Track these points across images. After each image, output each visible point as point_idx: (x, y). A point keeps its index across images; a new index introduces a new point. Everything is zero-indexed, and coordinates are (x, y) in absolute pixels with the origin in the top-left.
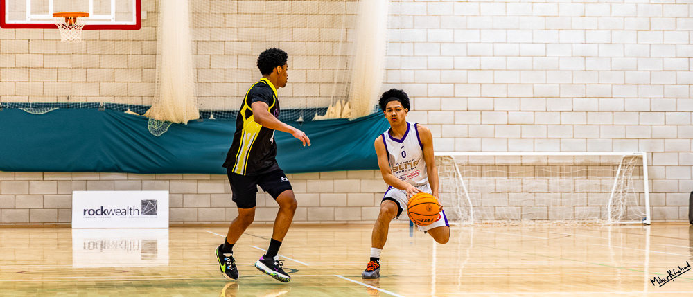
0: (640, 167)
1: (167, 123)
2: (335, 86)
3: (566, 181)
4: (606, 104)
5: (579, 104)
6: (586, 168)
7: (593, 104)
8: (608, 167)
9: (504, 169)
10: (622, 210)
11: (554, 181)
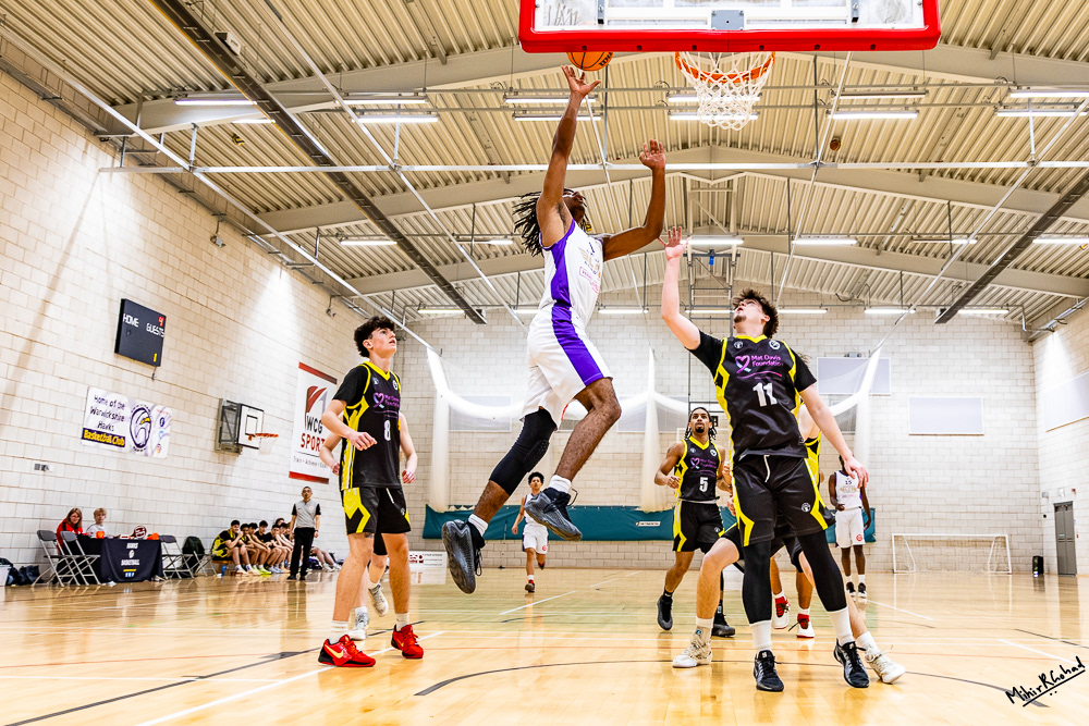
0: (1005, 542)
3: (964, 549)
4: (985, 509)
5: (970, 509)
6: (976, 543)
7: (978, 509)
8: (987, 543)
9: (931, 542)
10: (995, 566)
11: (958, 549)
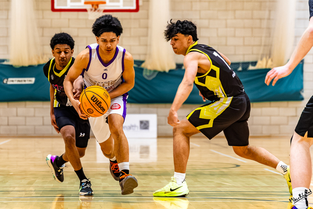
1: (155, 71)
2: (262, 48)
